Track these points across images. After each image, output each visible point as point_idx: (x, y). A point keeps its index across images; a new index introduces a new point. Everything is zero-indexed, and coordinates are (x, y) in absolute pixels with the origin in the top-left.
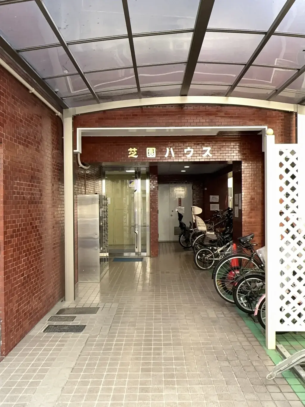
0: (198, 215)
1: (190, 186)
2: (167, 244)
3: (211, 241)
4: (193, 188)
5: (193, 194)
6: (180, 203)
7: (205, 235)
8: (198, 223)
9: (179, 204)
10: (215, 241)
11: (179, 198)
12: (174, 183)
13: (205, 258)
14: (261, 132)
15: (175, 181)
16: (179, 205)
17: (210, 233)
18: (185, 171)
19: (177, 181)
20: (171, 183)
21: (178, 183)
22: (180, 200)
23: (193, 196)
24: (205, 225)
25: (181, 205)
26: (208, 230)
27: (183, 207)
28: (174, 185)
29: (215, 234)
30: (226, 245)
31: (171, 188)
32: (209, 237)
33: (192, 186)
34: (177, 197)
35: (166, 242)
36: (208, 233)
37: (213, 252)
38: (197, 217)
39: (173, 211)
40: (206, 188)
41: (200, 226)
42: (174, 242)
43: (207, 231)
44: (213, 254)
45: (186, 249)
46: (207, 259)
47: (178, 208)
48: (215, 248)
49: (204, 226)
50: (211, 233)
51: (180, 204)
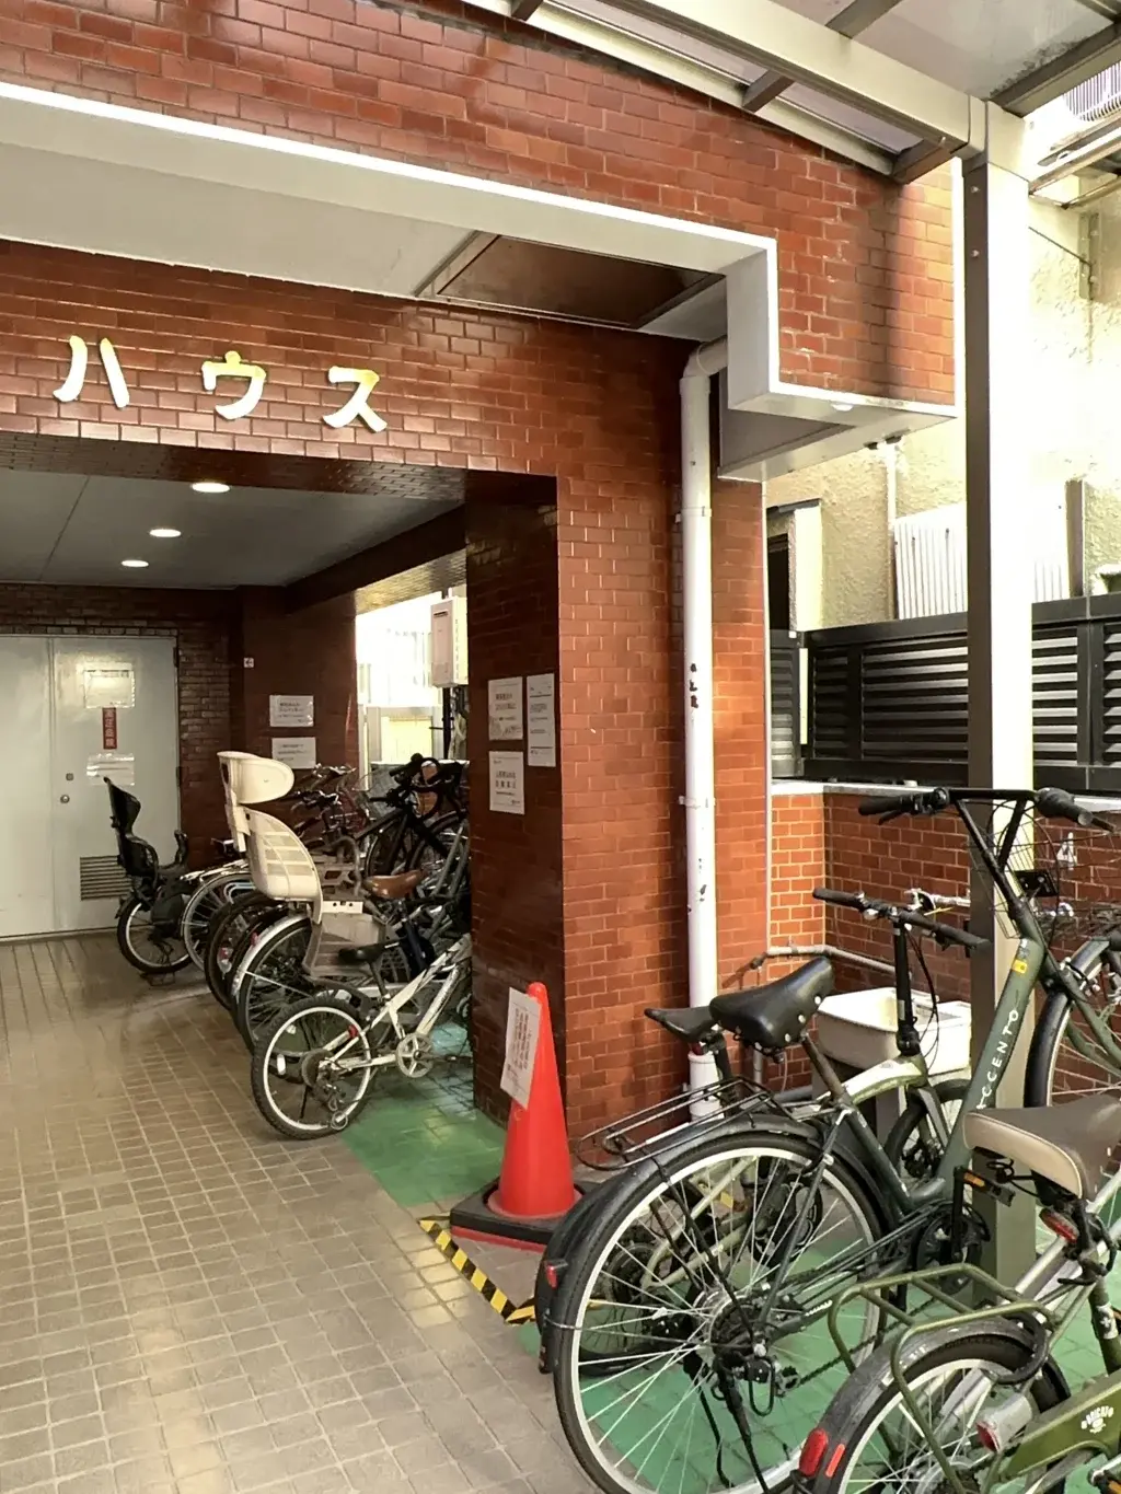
0: (264, 807)
1: (163, 648)
2: (38, 950)
3: (347, 957)
4: (177, 658)
5: (180, 691)
6: (110, 733)
7: (306, 923)
8: (271, 855)
9: (105, 738)
10: (373, 953)
11: (105, 711)
12: (74, 630)
13: (322, 1064)
14: (722, 282)
15: (81, 622)
16: (105, 747)
17: (339, 909)
18: (144, 564)
19: (90, 623)
20: (61, 629)
21: (98, 630)
22: (109, 719)
23: (180, 697)
24: (308, 860)
25: (114, 747)
26: (329, 892)
27: (126, 753)
28: (77, 639)
29: (366, 910)
30: (431, 971)
31: (57, 656)
32: (334, 932)
33: (176, 650)
34: (96, 706)
35: (37, 941)
36: (327, 907)
37: (363, 1024)
38: (262, 818)
39: (69, 777)
40: (249, 656)
41: (280, 871)
42: (80, 937)
43: (326, 899)
44: (363, 1034)
45: (157, 979)
46: (333, 1067)
47: (95, 764)
48: (371, 991)
49: (303, 871)
50: (346, 909)
51: (110, 742)
